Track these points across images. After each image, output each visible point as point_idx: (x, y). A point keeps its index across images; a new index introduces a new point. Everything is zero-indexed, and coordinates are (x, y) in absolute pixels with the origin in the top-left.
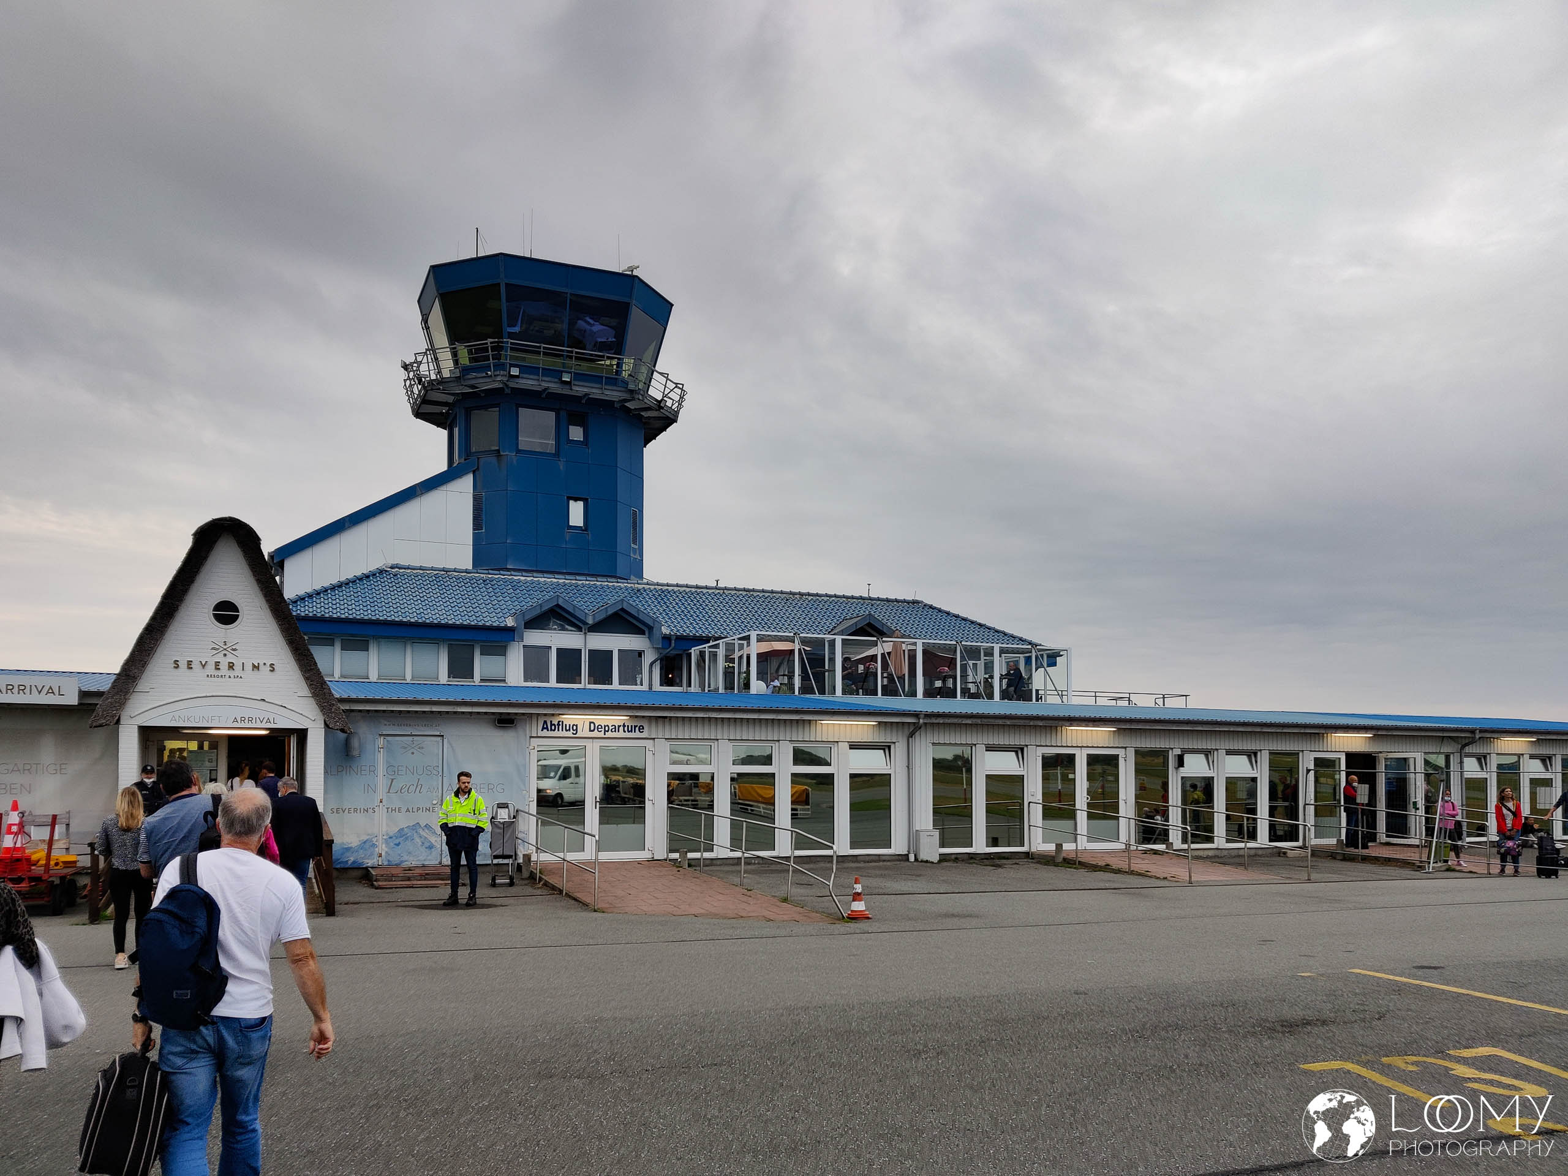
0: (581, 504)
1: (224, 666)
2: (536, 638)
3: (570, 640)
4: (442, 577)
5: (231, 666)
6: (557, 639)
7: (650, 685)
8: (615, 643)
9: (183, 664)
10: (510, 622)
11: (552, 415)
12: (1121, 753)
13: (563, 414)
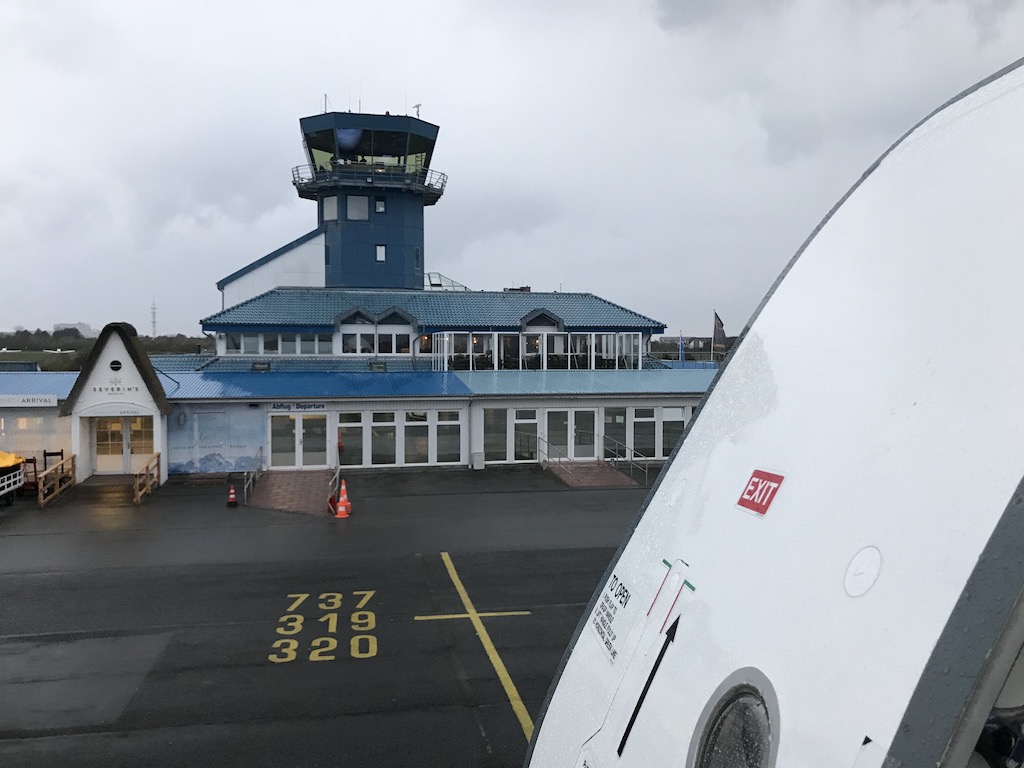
0: (383, 248)
1: (115, 389)
2: (349, 329)
3: (368, 329)
4: (304, 293)
5: (118, 389)
6: (358, 329)
7: (414, 353)
8: (394, 330)
9: (98, 389)
10: (332, 322)
11: (366, 198)
12: (596, 410)
13: (372, 198)
